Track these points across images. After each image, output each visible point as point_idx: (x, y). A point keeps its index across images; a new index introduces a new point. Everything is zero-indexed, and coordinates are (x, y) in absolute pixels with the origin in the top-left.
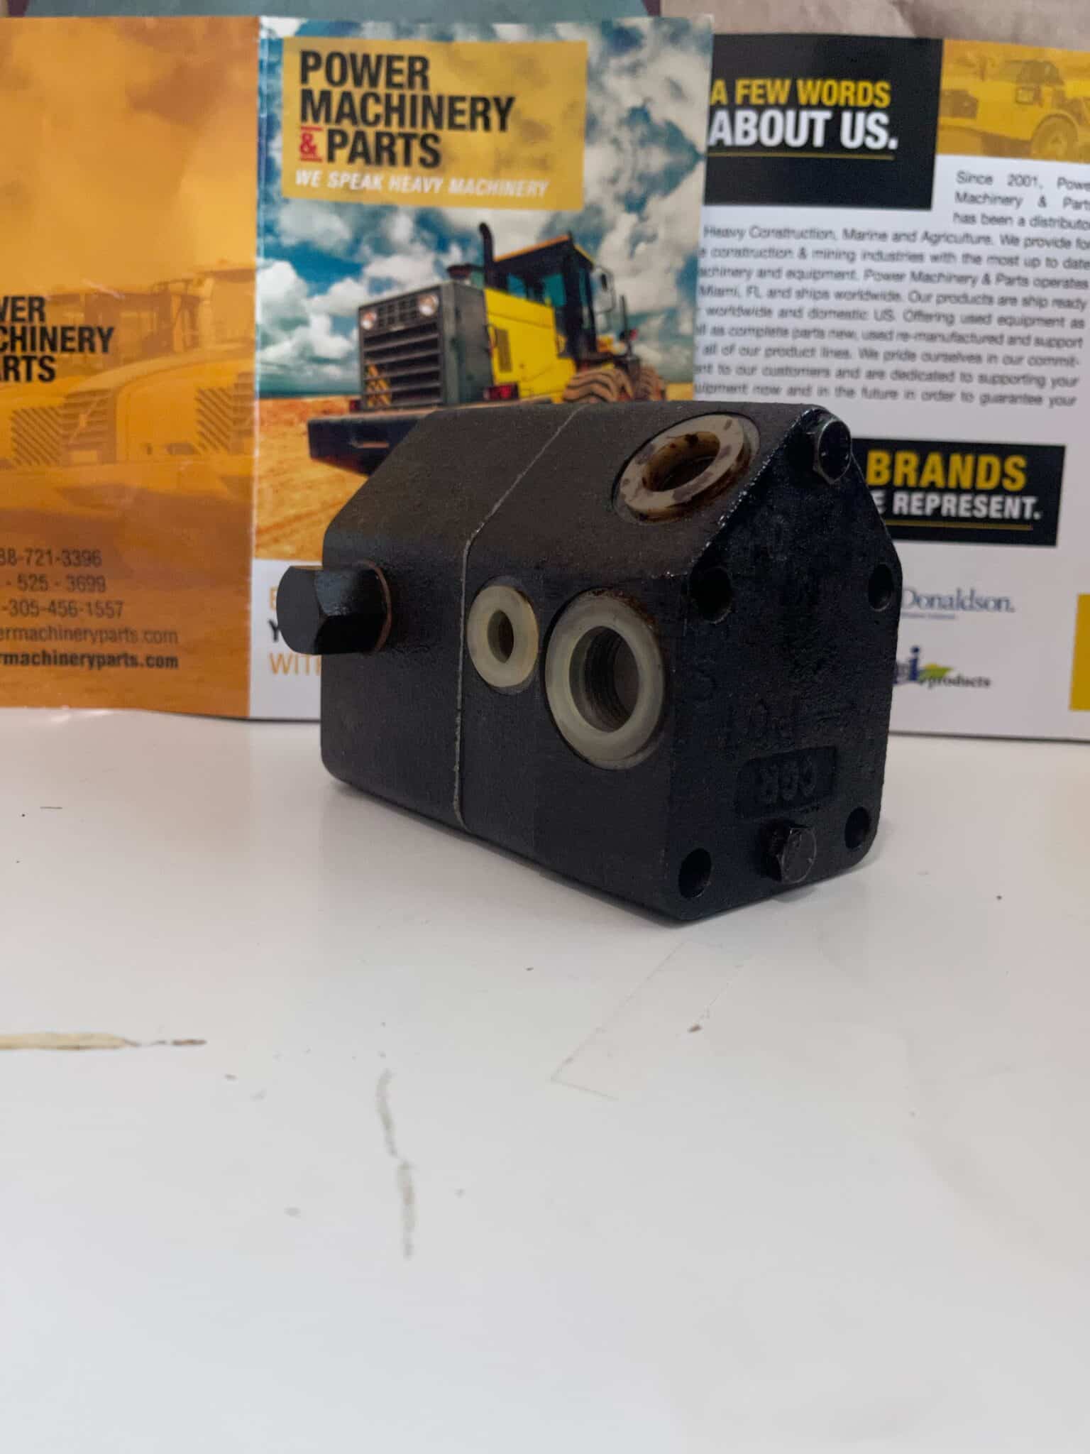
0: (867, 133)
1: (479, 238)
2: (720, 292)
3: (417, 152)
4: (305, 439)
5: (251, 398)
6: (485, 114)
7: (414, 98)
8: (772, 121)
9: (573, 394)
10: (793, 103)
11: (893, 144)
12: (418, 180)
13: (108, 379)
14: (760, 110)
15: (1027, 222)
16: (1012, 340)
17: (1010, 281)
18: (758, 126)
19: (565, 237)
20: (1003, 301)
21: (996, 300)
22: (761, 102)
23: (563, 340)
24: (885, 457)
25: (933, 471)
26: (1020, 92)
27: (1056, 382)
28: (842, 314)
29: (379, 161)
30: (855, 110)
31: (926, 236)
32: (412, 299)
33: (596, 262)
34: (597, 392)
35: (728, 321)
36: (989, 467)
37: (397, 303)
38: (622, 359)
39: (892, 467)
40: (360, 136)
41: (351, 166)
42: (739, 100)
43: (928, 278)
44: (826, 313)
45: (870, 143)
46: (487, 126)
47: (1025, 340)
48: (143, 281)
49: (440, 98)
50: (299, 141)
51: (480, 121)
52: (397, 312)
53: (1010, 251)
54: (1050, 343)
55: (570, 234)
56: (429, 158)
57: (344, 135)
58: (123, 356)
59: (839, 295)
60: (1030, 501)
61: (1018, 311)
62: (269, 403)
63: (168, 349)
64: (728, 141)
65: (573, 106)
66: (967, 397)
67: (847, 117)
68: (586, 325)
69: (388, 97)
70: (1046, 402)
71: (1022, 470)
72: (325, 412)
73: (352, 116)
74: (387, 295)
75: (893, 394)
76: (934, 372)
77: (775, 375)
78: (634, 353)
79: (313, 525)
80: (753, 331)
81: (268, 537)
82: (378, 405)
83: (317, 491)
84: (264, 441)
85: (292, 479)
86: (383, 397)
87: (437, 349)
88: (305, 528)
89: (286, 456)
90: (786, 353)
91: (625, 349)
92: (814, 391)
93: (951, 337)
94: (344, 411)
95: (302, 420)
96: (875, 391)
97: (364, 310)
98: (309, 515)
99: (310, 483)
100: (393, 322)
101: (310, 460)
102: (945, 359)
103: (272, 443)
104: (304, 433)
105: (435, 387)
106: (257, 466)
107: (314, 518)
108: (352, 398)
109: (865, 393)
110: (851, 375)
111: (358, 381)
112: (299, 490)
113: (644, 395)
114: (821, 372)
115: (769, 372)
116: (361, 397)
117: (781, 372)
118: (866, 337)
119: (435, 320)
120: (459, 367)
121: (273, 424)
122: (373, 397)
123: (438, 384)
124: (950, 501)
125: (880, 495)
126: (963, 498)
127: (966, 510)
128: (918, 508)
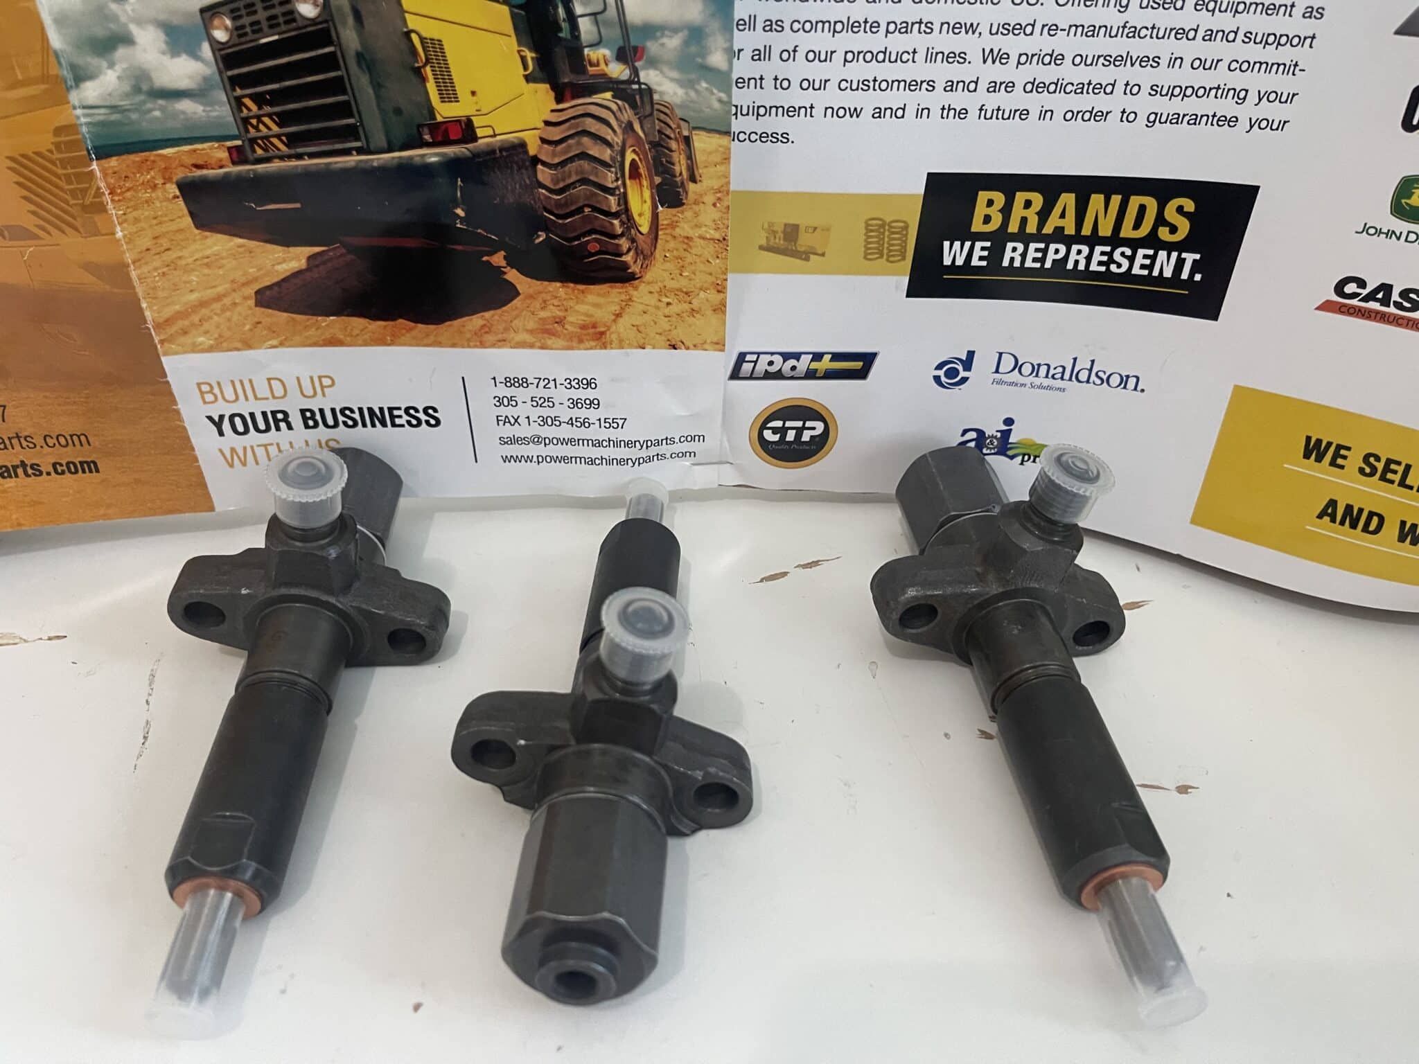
4: (181, 204)
5: (85, 160)
9: (555, 134)
16: (1211, 35)
24: (999, 198)
25: (1063, 216)
27: (1262, 97)
34: (591, 130)
35: (789, 11)
36: (1142, 209)
38: (624, 86)
39: (1006, 211)
47: (1230, 36)
52: (261, 15)
54: (1266, 40)
60: (1190, 257)
62: (111, 163)
66: (1127, 116)
68: (565, 35)
70: (1243, 124)
71: (1186, 215)
72: (199, 167)
75: (1024, 114)
76: (1086, 82)
77: (857, 89)
78: (642, 81)
79: (223, 310)
80: (827, 25)
81: (172, 330)
82: (271, 151)
83: (220, 268)
84: (124, 214)
85: (180, 258)
86: (275, 141)
87: (337, 68)
88: (216, 314)
89: (159, 230)
90: (874, 57)
91: (627, 72)
92: (910, 112)
93: (1121, 30)
94: (223, 163)
95: (169, 180)
96: (998, 110)
97: (209, 14)
98: (218, 298)
99: (206, 261)
100: (260, 30)
101: (197, 232)
102: (1107, 63)
103: (135, 214)
104: (176, 197)
105: (348, 126)
106: (125, 247)
107: (227, 301)
108: (229, 144)
109: (983, 112)
110: (966, 87)
111: (232, 119)
112: (193, 270)
113: (660, 138)
114: (925, 85)
115: (848, 85)
116: (243, 141)
117: (865, 85)
118: (994, 31)
119: (324, 25)
120: (378, 97)
121: (129, 190)
122: (260, 141)
123: (351, 121)
124: (1079, 252)
125: (988, 244)
126: (1098, 249)
127: (1100, 263)
128: (1035, 260)
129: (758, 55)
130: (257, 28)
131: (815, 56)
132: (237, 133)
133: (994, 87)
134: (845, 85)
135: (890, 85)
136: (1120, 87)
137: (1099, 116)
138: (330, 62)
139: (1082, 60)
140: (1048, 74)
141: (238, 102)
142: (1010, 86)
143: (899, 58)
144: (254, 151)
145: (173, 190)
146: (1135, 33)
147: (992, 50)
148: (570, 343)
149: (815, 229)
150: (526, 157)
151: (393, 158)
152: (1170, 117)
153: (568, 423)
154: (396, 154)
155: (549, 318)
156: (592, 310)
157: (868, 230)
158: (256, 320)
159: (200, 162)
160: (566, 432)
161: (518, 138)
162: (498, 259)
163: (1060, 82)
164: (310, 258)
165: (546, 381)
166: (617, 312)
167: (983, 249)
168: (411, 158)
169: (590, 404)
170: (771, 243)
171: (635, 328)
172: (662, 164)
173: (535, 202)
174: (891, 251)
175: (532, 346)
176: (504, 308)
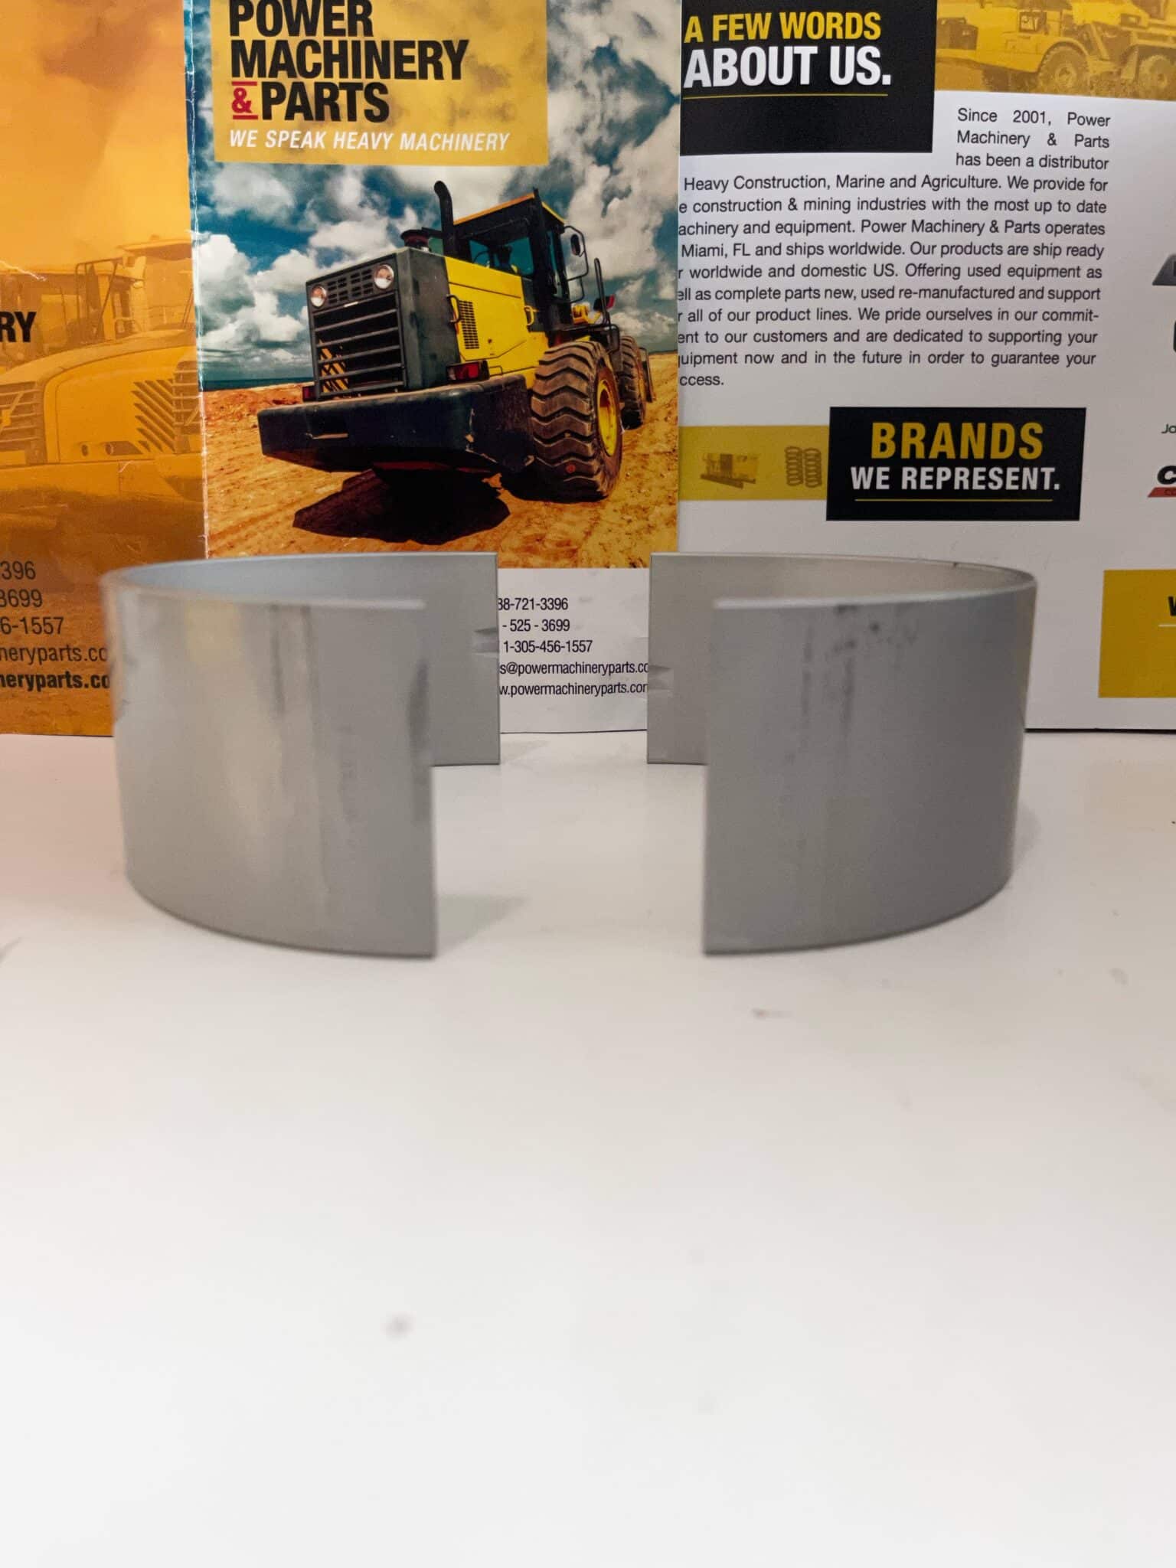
0: (858, 68)
1: (437, 199)
2: (704, 252)
3: (362, 104)
4: (257, 431)
5: (194, 391)
6: (435, 60)
7: (356, 44)
8: (753, 57)
9: (547, 371)
10: (775, 38)
11: (887, 80)
12: (365, 135)
13: (31, 371)
14: (739, 47)
15: (1036, 162)
16: (1024, 294)
17: (1020, 229)
18: (738, 65)
19: (533, 196)
20: (1013, 251)
21: (1005, 249)
22: (741, 37)
23: (532, 311)
24: (890, 428)
25: (943, 442)
26: (1024, 18)
27: (1072, 339)
28: (837, 272)
29: (320, 117)
30: (844, 43)
31: (927, 181)
32: (367, 270)
33: (566, 223)
34: (574, 367)
35: (713, 284)
36: (1004, 434)
37: (348, 275)
38: (598, 330)
39: (898, 439)
40: (298, 88)
41: (289, 122)
42: (716, 38)
43: (931, 228)
44: (820, 271)
45: (861, 78)
46: (439, 75)
47: (1038, 294)
48: (65, 261)
49: (386, 44)
50: (232, 99)
51: (430, 68)
52: (349, 287)
53: (1018, 194)
54: (1065, 296)
55: (536, 191)
56: (377, 112)
57: (280, 88)
58: (46, 346)
59: (834, 250)
60: (1048, 471)
61: (1029, 261)
62: (215, 395)
63: (98, 338)
64: (706, 83)
65: (531, 50)
66: (976, 358)
67: (835, 51)
68: (558, 294)
69: (328, 45)
70: (1063, 361)
71: (1037, 436)
72: (278, 402)
73: (288, 67)
74: (337, 267)
75: (898, 358)
76: (940, 332)
77: (768, 341)
78: (612, 323)
79: (269, 527)
80: (742, 293)
81: (222, 543)
82: (334, 391)
83: (273, 489)
84: (212, 437)
85: (244, 478)
86: (339, 382)
87: (396, 325)
88: (261, 531)
89: (236, 453)
90: (779, 316)
91: (602, 318)
92: (811, 358)
93: (958, 292)
94: (297, 400)
95: (252, 412)
96: (878, 355)
97: (312, 286)
98: (265, 516)
99: (264, 482)
100: (346, 298)
101: (264, 456)
102: (953, 317)
103: (220, 438)
104: (255, 426)
105: (396, 369)
106: (205, 465)
107: (271, 519)
108: (305, 384)
109: (866, 357)
110: (850, 337)
111: (311, 365)
112: (252, 489)
113: (625, 368)
114: (819, 336)
115: (761, 337)
116: (316, 383)
117: (774, 337)
118: (865, 295)
119: (392, 293)
120: (421, 345)
121: (220, 418)
122: (328, 383)
123: (398, 365)
124: (962, 474)
125: (887, 469)
126: (977, 470)
127: (980, 483)
128: (928, 482)
129: (694, 317)
130: (344, 297)
131: (734, 316)
132: (312, 376)
133: (871, 337)
134: (759, 338)
135: (793, 337)
136: (966, 336)
137: (956, 358)
138: (392, 320)
139: (933, 315)
140: (911, 326)
141: (319, 352)
142: (883, 336)
143: (797, 316)
144: (322, 390)
145: (254, 420)
146: (968, 294)
147: (865, 309)
148: (547, 561)
149: (746, 458)
150: (523, 390)
151: (425, 394)
152: (1009, 358)
153: (541, 648)
154: (428, 391)
155: (532, 536)
156: (566, 527)
157: (789, 458)
158: (291, 539)
159: (281, 399)
160: (539, 658)
161: (519, 375)
162: (495, 481)
163: (921, 332)
164: (347, 482)
165: (525, 601)
166: (587, 530)
167: (884, 473)
168: (437, 393)
169: (561, 626)
170: (711, 473)
171: (602, 547)
172: (626, 391)
173: (528, 427)
174: (809, 476)
175: (516, 565)
176: (496, 528)
